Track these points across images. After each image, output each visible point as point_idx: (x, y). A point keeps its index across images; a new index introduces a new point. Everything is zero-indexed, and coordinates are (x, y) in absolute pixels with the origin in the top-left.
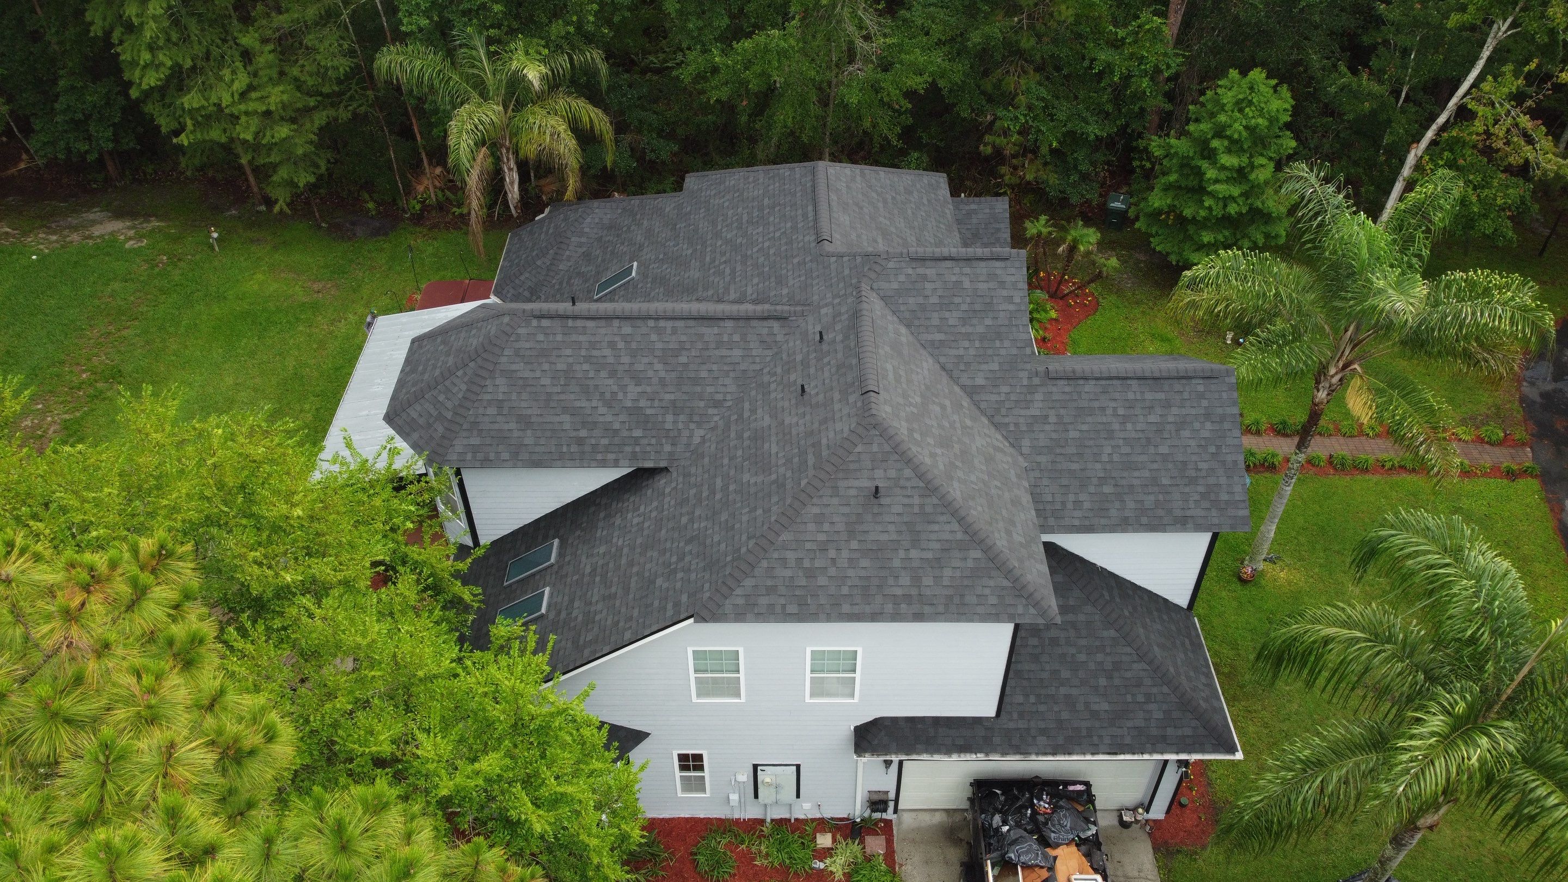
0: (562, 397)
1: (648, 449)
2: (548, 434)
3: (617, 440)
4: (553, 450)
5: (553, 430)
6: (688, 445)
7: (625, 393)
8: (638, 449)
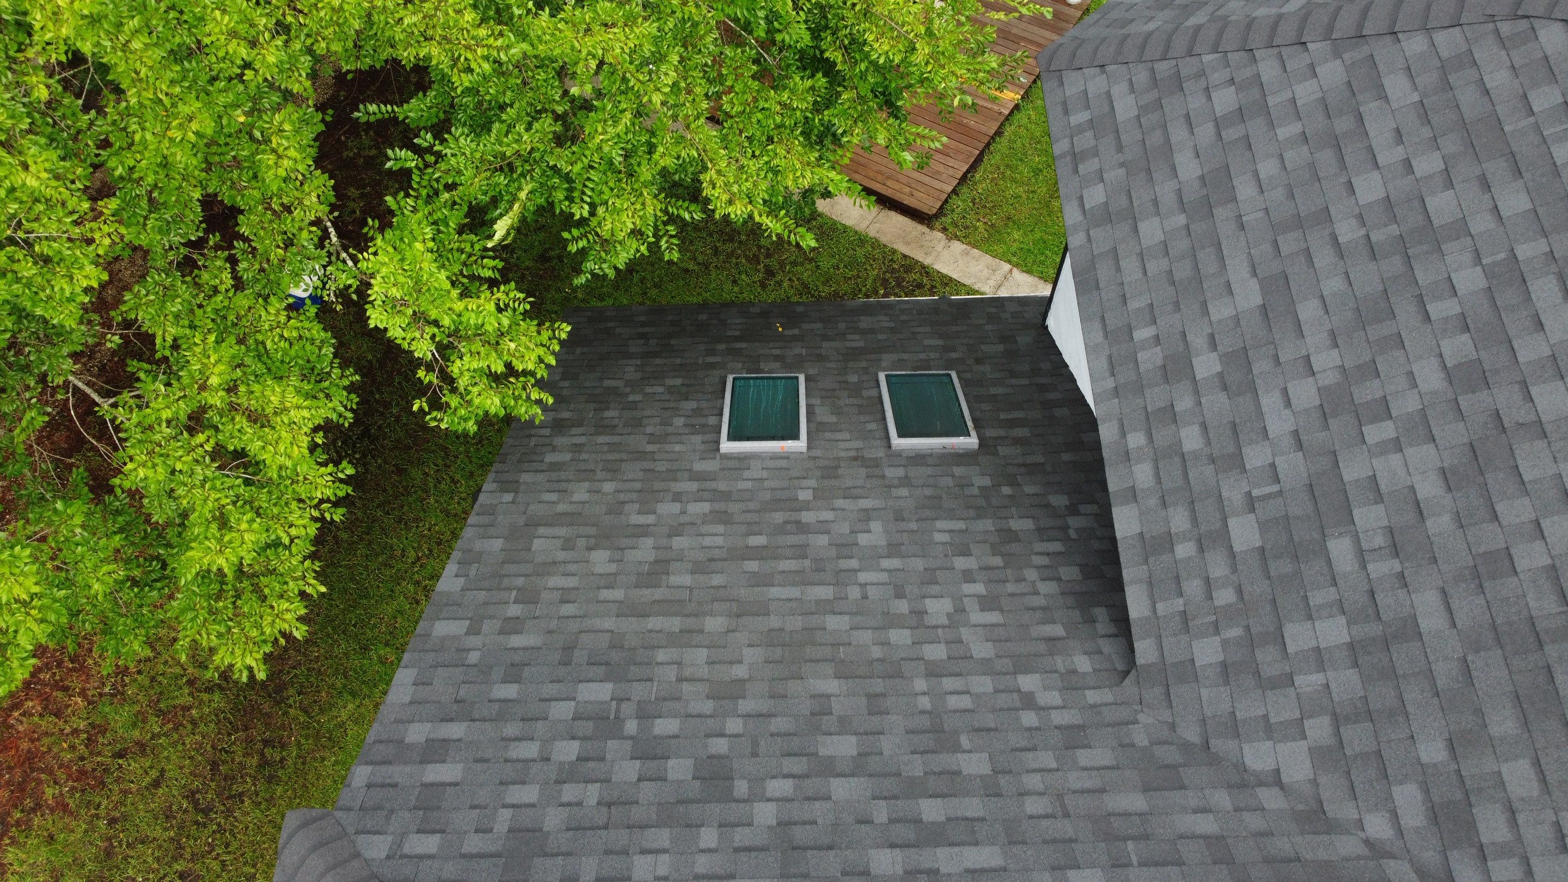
0: (1324, 258)
1: (1193, 587)
2: (1183, 271)
3: (1201, 474)
4: (1134, 304)
5: (1198, 278)
6: (1233, 727)
7: (1397, 445)
8: (1184, 550)
